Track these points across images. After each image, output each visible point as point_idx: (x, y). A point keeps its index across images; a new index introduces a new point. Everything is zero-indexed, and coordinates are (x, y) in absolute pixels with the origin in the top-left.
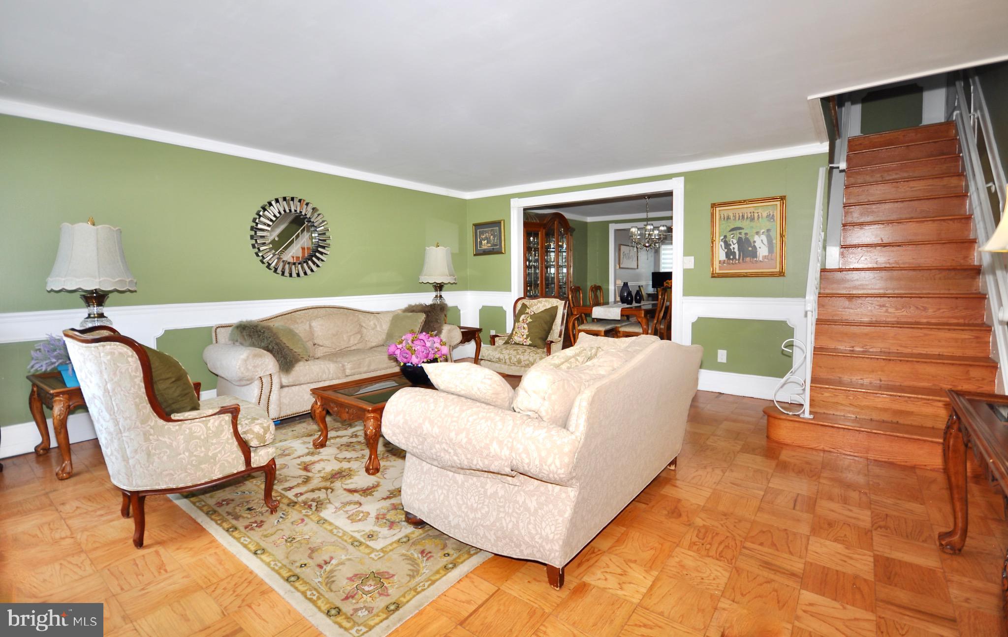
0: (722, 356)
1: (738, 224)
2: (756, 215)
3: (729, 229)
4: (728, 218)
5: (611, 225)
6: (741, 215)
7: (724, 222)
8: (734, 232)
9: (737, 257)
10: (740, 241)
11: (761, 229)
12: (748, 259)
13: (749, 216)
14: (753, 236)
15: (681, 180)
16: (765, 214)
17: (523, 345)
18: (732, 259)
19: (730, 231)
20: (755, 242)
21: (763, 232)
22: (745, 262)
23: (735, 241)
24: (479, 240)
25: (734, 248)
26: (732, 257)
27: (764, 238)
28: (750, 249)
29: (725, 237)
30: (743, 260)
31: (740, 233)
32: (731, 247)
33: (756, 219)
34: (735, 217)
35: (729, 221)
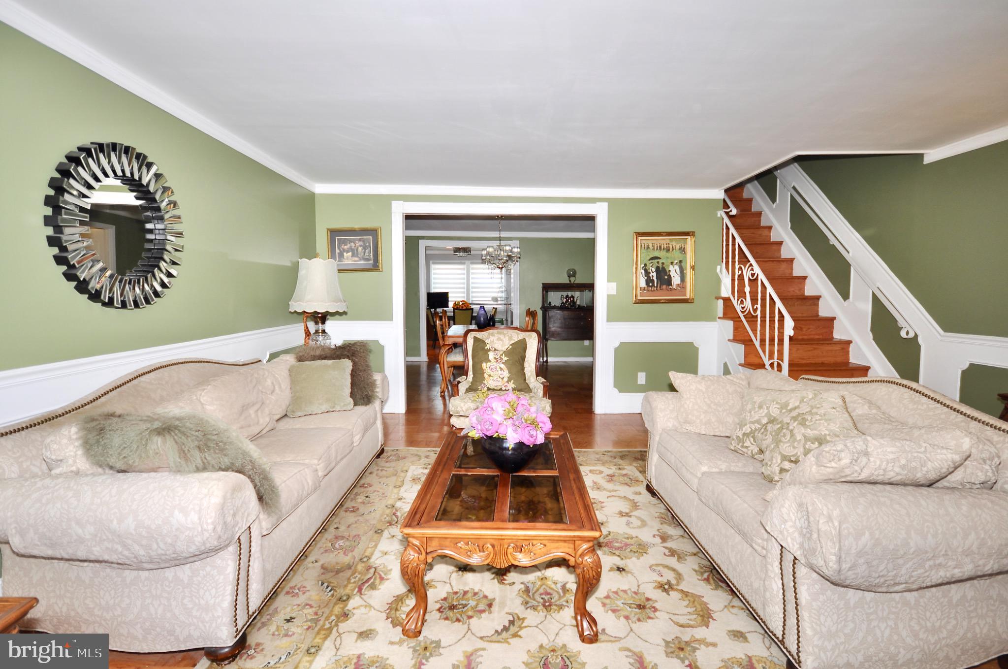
0: (642, 378)
1: (656, 254)
2: (671, 247)
3: (649, 258)
4: (648, 248)
5: (421, 241)
6: (659, 245)
7: (644, 251)
8: (653, 261)
9: (656, 285)
10: (658, 270)
11: (675, 260)
12: (664, 287)
13: (665, 247)
14: (668, 266)
15: (605, 205)
16: (678, 247)
17: (501, 389)
18: (651, 287)
19: (649, 260)
20: (670, 271)
21: (677, 263)
22: (662, 289)
23: (654, 270)
24: (337, 251)
25: (653, 276)
26: (651, 284)
27: (677, 268)
28: (666, 277)
29: (645, 265)
30: (660, 287)
31: (658, 262)
32: (651, 275)
33: (671, 250)
34: (653, 246)
35: (649, 250)
